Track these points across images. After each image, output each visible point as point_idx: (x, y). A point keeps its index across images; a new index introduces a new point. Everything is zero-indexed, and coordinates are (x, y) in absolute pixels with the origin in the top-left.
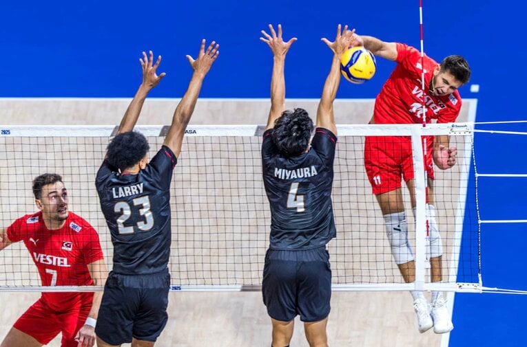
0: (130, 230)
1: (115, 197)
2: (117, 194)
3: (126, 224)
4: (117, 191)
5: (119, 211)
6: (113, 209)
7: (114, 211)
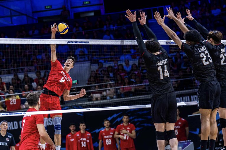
0: (208, 63)
1: (200, 52)
2: (200, 51)
3: (206, 61)
4: (200, 49)
5: (202, 56)
6: (200, 56)
7: (200, 57)
